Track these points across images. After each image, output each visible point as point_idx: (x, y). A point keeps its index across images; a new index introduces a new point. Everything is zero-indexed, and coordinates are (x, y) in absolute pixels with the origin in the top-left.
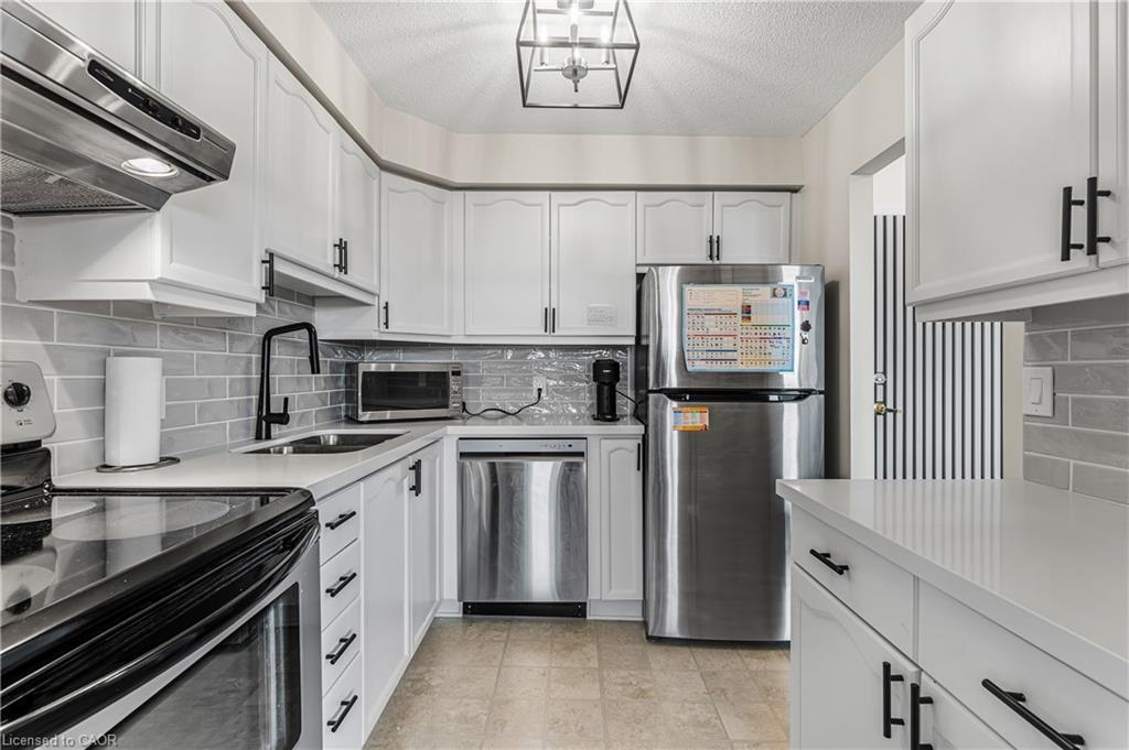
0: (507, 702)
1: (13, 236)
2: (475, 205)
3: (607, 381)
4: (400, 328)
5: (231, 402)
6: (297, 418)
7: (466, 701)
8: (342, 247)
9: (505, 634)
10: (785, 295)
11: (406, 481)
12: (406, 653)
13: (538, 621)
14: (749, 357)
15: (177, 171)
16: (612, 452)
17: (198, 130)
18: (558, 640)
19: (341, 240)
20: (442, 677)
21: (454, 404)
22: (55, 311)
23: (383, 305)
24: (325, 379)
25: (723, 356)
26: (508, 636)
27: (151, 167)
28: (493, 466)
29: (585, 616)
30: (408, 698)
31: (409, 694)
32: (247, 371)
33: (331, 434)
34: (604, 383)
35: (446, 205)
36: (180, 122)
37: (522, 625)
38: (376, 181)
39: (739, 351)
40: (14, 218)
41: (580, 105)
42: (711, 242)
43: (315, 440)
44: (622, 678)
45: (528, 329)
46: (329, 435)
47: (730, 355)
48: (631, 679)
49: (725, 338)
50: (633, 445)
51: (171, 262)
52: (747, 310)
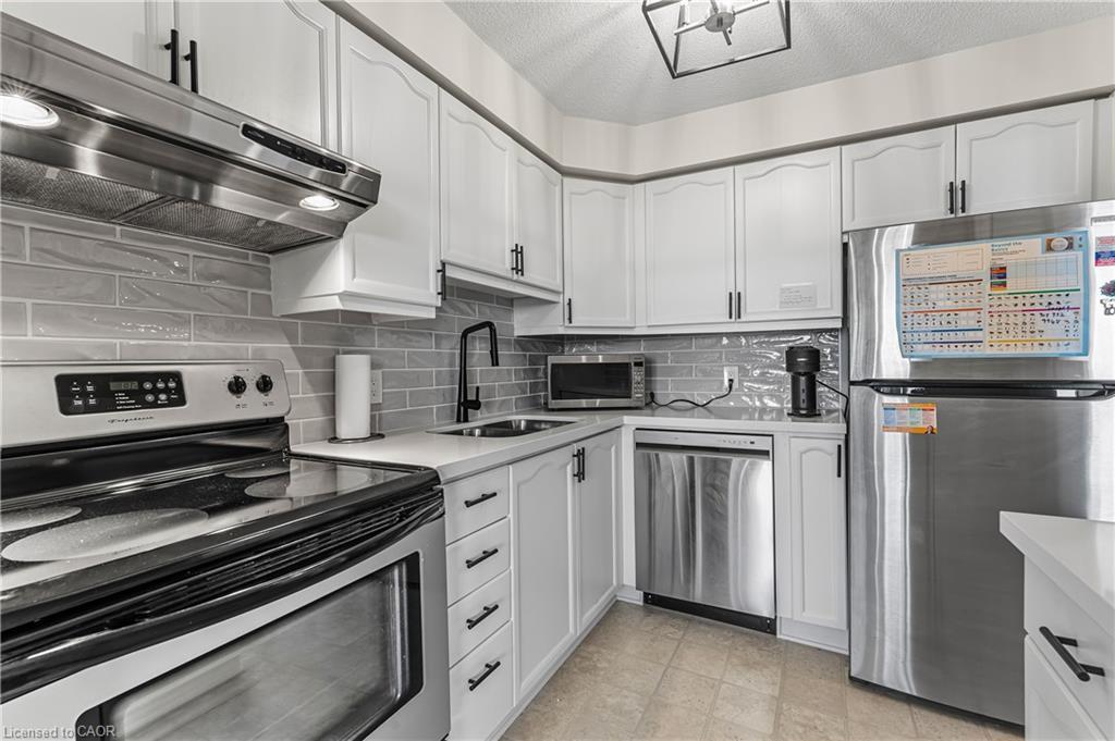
0: (666, 706)
1: (269, 269)
2: (655, 195)
3: (802, 371)
4: (584, 322)
5: (437, 390)
6: (497, 405)
7: (625, 692)
8: (518, 252)
9: (682, 633)
10: (1070, 247)
11: (569, 468)
12: (571, 629)
13: (719, 627)
14: (1004, 336)
15: (338, 203)
16: (805, 452)
17: (344, 166)
18: (738, 653)
19: (517, 245)
20: (610, 662)
21: (638, 394)
22: (299, 322)
23: (567, 301)
24: (525, 370)
25: (961, 336)
26: (684, 635)
27: (320, 203)
28: (691, 460)
29: (774, 633)
30: (574, 673)
31: (575, 670)
32: (451, 364)
33: (521, 419)
34: (800, 374)
35: (627, 200)
36: (324, 161)
37: (702, 627)
38: (558, 189)
39: (987, 329)
40: (270, 256)
41: (736, 59)
42: (951, 190)
43: (507, 424)
44: (805, 717)
45: (713, 317)
46: (520, 421)
47: (971, 336)
48: (817, 722)
49: (964, 314)
50: (832, 446)
51: (354, 276)
52: (999, 275)
